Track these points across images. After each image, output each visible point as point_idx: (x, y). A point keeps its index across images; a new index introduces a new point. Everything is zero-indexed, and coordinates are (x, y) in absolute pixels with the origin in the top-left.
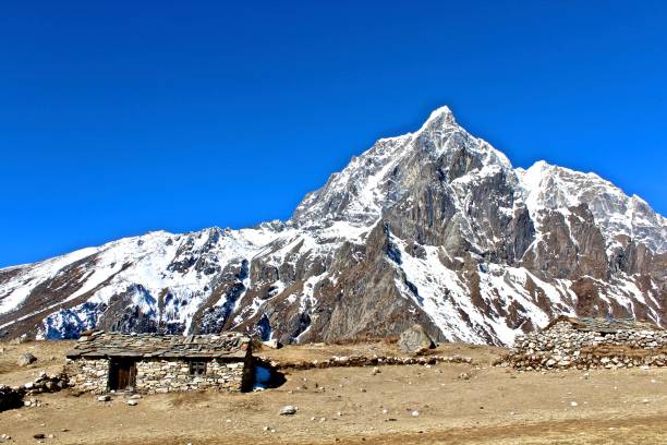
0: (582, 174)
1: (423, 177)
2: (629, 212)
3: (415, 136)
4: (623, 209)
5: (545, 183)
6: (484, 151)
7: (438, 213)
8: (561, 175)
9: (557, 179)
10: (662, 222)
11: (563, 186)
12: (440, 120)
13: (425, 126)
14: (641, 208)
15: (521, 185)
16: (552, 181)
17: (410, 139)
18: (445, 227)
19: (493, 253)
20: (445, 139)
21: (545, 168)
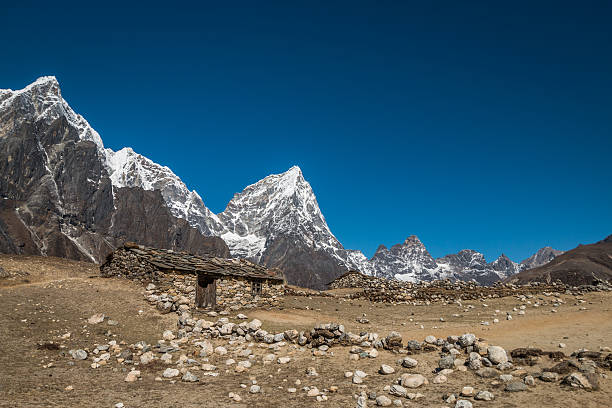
0: (160, 166)
1: (17, 135)
2: (188, 203)
3: (17, 93)
4: (183, 200)
5: (129, 166)
6: (81, 126)
7: (27, 171)
8: (143, 163)
9: (139, 166)
10: (209, 214)
11: (142, 173)
12: (45, 88)
13: (29, 87)
14: (197, 201)
15: (108, 163)
16: (134, 165)
17: (10, 95)
18: (32, 185)
19: (75, 216)
20: (47, 106)
21: (131, 154)
